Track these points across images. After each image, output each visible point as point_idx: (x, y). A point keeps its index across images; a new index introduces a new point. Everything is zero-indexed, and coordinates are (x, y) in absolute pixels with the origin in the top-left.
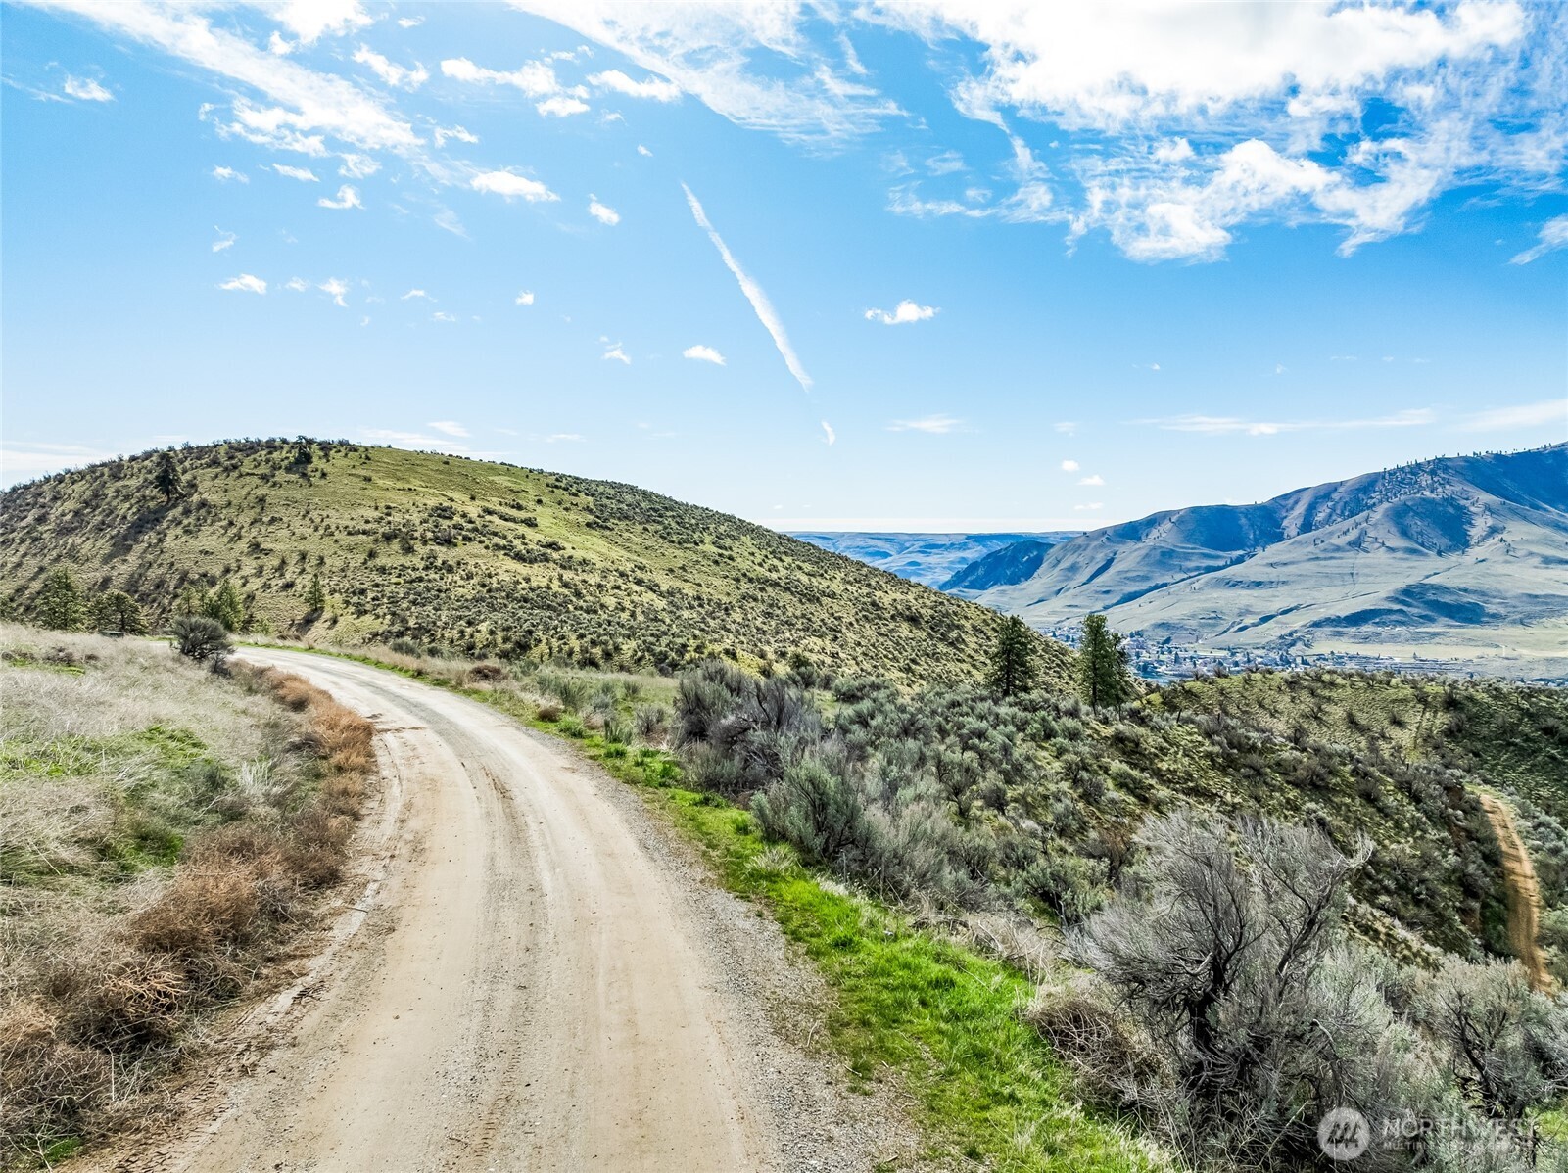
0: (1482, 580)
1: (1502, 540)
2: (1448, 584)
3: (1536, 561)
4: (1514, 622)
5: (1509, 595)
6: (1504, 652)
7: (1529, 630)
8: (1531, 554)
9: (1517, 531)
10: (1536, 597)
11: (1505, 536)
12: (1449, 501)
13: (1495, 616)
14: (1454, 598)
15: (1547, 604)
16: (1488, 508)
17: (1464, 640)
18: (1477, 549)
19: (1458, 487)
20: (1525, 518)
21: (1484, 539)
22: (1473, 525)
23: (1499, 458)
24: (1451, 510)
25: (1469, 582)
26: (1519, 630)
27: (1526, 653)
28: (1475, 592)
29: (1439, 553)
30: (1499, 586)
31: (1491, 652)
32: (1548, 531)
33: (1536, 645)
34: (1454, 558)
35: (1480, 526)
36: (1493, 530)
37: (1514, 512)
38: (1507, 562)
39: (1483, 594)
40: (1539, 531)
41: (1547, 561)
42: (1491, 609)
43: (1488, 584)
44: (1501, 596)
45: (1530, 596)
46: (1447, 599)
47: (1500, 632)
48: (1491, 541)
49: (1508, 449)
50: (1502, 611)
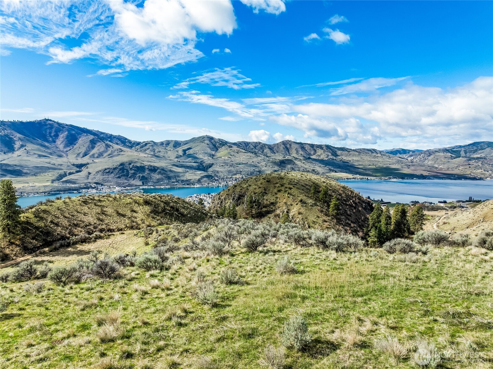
0: (21, 162)
1: (25, 149)
2: (10, 163)
3: (36, 156)
4: (32, 175)
5: (30, 166)
6: (31, 185)
7: (37, 177)
8: (35, 154)
9: (30, 146)
10: (38, 167)
11: (26, 148)
12: (6, 136)
13: (26, 173)
14: (12, 168)
15: (41, 169)
16: (20, 139)
17: (17, 182)
18: (17, 152)
19: (9, 131)
20: (32, 142)
21: (19, 148)
22: (16, 144)
23: (22, 123)
24: (7, 139)
25: (16, 163)
26: (34, 177)
27: (37, 185)
28: (19, 166)
29: (5, 153)
30: (26, 164)
31: (26, 185)
32: (39, 147)
33: (40, 182)
34: (10, 155)
35: (17, 144)
36: (22, 146)
37: (28, 140)
38: (27, 156)
39: (21, 166)
40: (36, 147)
41: (40, 156)
42: (25, 171)
43: (23, 163)
44: (27, 167)
45: (36, 167)
46: (10, 168)
47: (28, 178)
48: (22, 149)
49: (24, 120)
50: (28, 172)
